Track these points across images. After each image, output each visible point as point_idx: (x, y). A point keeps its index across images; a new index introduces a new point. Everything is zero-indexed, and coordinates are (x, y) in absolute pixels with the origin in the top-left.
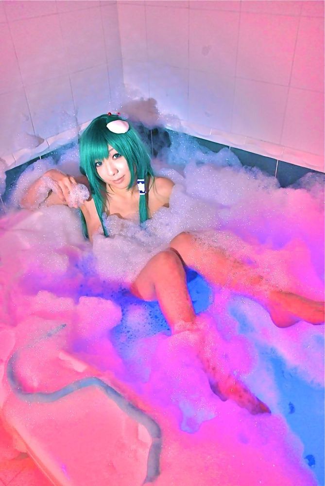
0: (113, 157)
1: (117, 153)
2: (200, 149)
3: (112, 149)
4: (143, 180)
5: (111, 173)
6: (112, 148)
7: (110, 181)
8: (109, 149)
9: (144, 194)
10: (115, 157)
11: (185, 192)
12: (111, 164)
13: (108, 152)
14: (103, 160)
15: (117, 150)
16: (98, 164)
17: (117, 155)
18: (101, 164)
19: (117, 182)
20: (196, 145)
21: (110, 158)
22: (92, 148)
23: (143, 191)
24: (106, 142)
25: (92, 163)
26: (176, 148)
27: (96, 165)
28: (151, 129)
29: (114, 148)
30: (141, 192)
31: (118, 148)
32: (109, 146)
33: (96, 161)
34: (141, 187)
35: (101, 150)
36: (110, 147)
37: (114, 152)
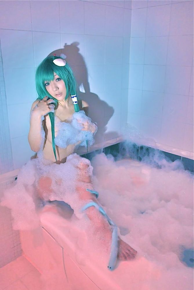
5: (55, 89)
7: (54, 94)
12: (55, 84)
13: (54, 77)
14: (50, 82)
16: (47, 84)
33: (46, 82)
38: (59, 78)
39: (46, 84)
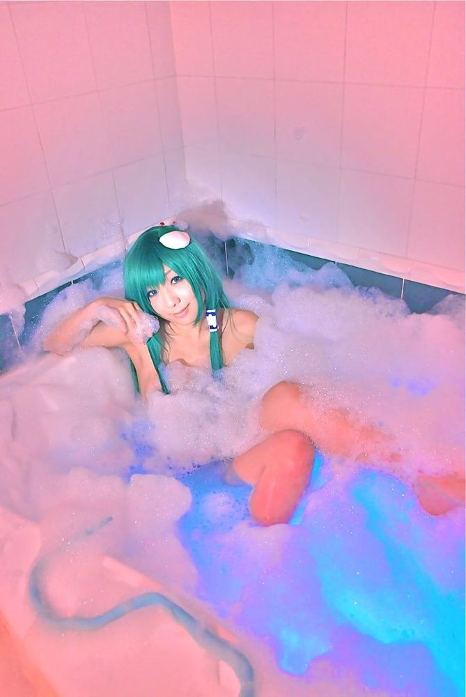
0: (171, 282)
1: (177, 275)
2: (294, 265)
3: (170, 271)
4: (214, 311)
5: (171, 303)
6: (169, 269)
7: (169, 314)
8: (166, 271)
9: (216, 330)
10: (174, 282)
11: (274, 326)
12: (169, 291)
13: (165, 275)
14: (158, 286)
15: (176, 272)
16: (151, 294)
17: (176, 279)
18: (155, 292)
19: (178, 315)
20: (287, 260)
21: (168, 283)
22: (142, 272)
23: (215, 326)
24: (160, 261)
25: (143, 293)
26: (261, 266)
27: (149, 295)
28: (225, 239)
29: (172, 269)
30: (212, 327)
31: (177, 269)
32: (165, 267)
33: (149, 290)
34: (212, 320)
35: (154, 274)
36: (167, 269)
37: (173, 274)
38: (178, 277)
39: (150, 292)
